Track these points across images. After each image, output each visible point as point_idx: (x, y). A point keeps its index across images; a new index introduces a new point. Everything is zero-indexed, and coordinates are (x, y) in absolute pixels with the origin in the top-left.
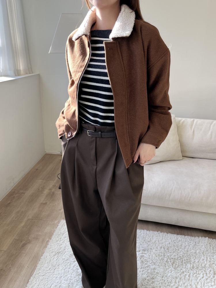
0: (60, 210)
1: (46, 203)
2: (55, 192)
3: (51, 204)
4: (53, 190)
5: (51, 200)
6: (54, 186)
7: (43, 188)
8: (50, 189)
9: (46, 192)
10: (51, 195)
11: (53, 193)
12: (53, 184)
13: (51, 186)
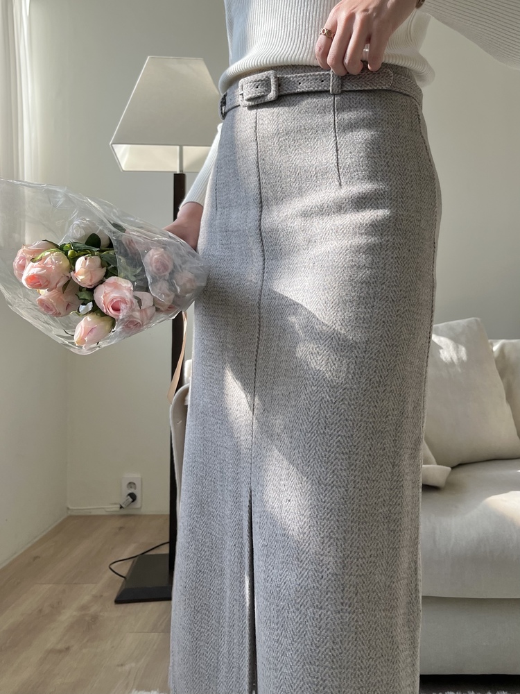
0: (122, 665)
1: (68, 649)
2: (101, 614)
3: (84, 651)
4: (94, 609)
5: (85, 640)
6: (96, 598)
7: (57, 608)
8: (84, 608)
9: (68, 615)
10: (88, 625)
11: (95, 618)
12: (94, 592)
13: (85, 598)
